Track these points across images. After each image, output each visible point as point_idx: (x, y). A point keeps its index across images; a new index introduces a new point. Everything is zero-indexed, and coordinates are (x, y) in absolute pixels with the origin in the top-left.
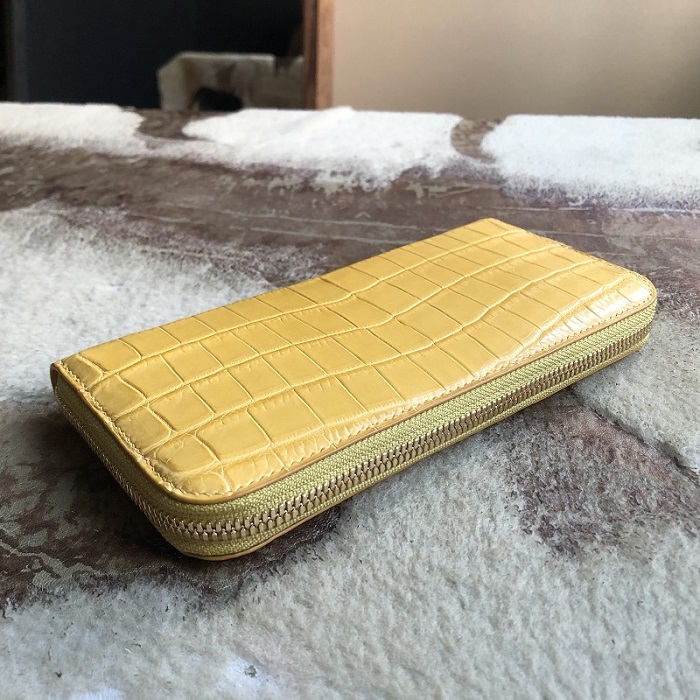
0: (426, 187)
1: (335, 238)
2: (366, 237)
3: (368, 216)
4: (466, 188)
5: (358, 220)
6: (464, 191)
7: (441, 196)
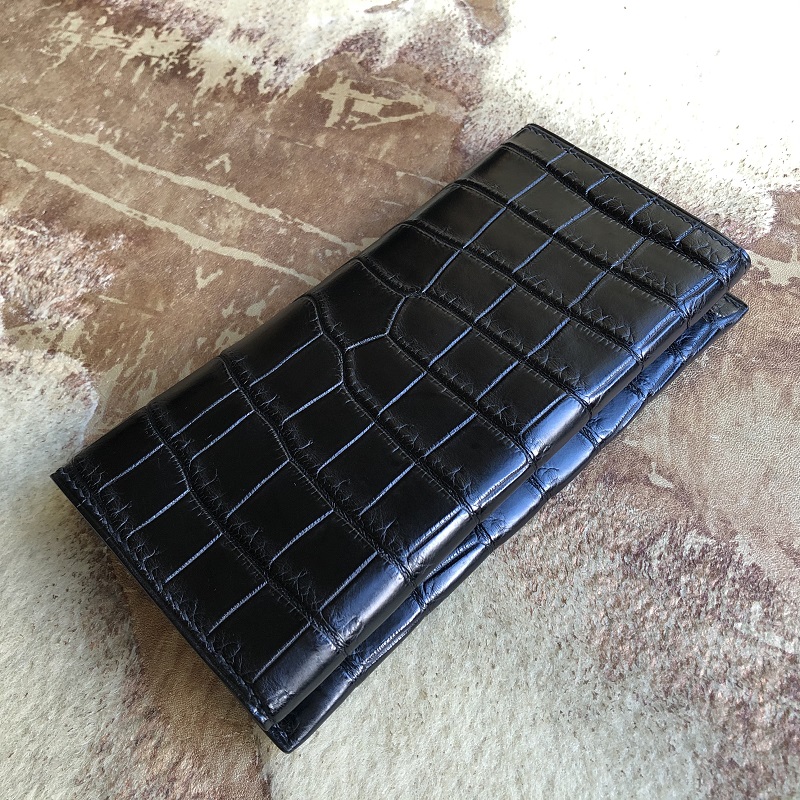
0: (355, 94)
1: (152, 222)
2: (194, 229)
3: (228, 168)
4: (414, 109)
5: (206, 176)
6: (404, 117)
7: (363, 126)
